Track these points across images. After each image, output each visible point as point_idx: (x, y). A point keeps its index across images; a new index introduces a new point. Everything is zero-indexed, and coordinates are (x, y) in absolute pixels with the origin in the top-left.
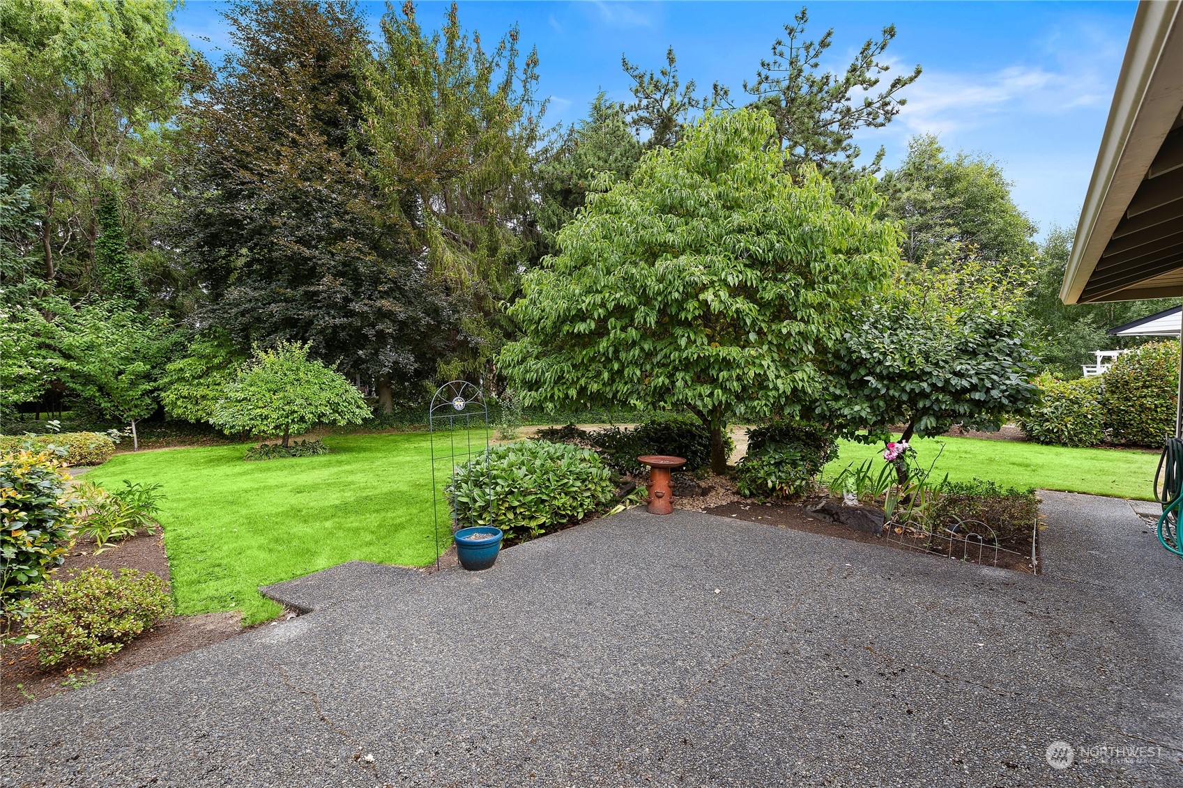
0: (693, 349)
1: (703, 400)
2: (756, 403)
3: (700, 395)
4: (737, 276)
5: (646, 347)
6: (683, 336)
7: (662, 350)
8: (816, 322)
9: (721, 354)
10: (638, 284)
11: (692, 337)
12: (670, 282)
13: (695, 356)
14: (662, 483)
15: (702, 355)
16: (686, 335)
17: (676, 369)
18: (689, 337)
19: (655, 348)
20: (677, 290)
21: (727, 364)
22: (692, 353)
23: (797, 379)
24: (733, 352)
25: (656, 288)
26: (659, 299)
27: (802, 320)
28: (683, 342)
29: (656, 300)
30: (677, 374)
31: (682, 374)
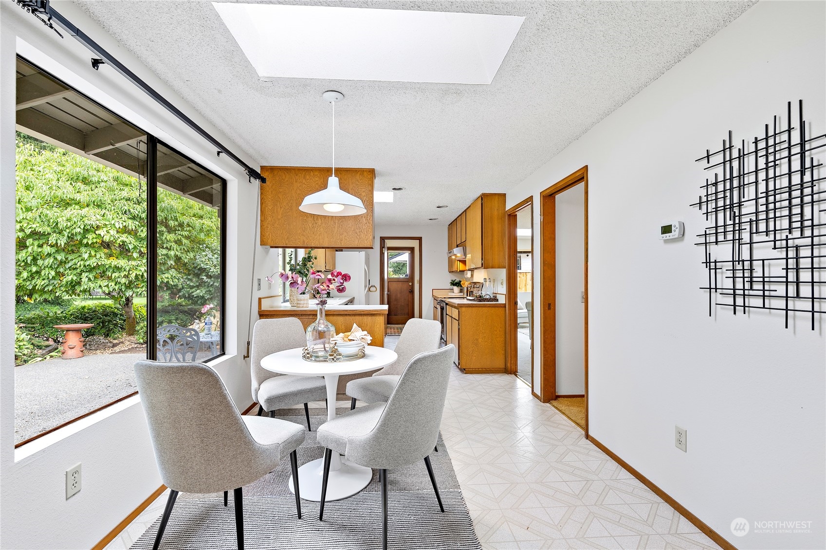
0: (94, 260)
1: (102, 288)
2: (138, 290)
3: (100, 286)
4: (122, 223)
5: (59, 258)
6: (86, 252)
7: (72, 260)
8: (175, 249)
9: (113, 264)
10: (52, 221)
11: (93, 253)
12: (75, 222)
13: (95, 264)
14: (73, 339)
15: (100, 264)
16: (88, 252)
17: (82, 271)
18: (90, 253)
19: (67, 259)
20: (79, 227)
21: (118, 269)
22: (93, 262)
23: (164, 277)
24: (122, 263)
25: (65, 225)
26: (68, 231)
27: (167, 248)
28: (86, 256)
29: (65, 231)
30: (83, 274)
31: (87, 274)
